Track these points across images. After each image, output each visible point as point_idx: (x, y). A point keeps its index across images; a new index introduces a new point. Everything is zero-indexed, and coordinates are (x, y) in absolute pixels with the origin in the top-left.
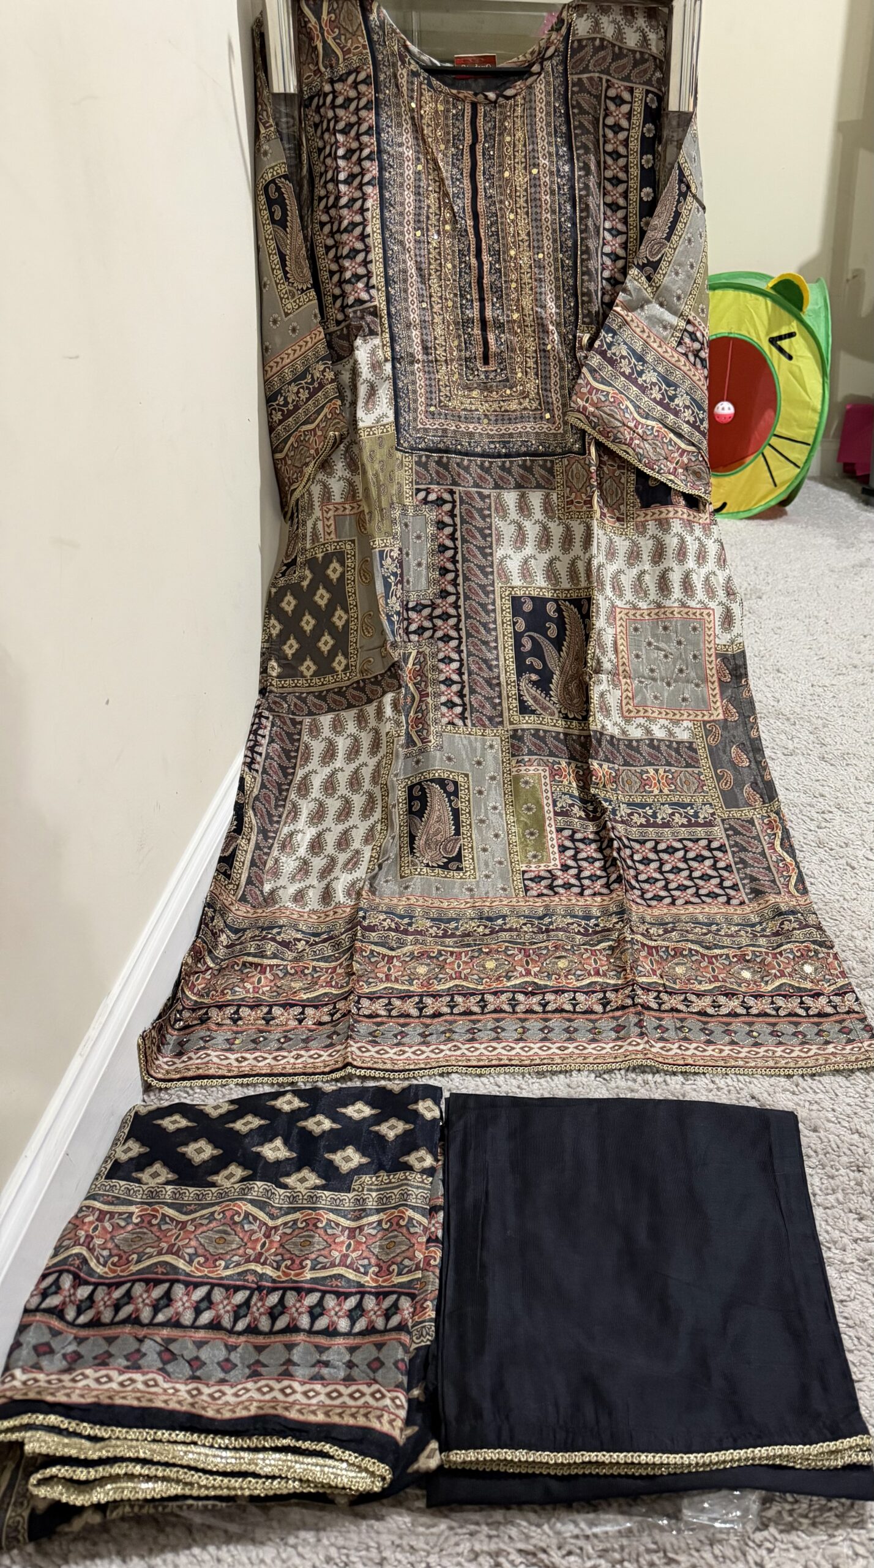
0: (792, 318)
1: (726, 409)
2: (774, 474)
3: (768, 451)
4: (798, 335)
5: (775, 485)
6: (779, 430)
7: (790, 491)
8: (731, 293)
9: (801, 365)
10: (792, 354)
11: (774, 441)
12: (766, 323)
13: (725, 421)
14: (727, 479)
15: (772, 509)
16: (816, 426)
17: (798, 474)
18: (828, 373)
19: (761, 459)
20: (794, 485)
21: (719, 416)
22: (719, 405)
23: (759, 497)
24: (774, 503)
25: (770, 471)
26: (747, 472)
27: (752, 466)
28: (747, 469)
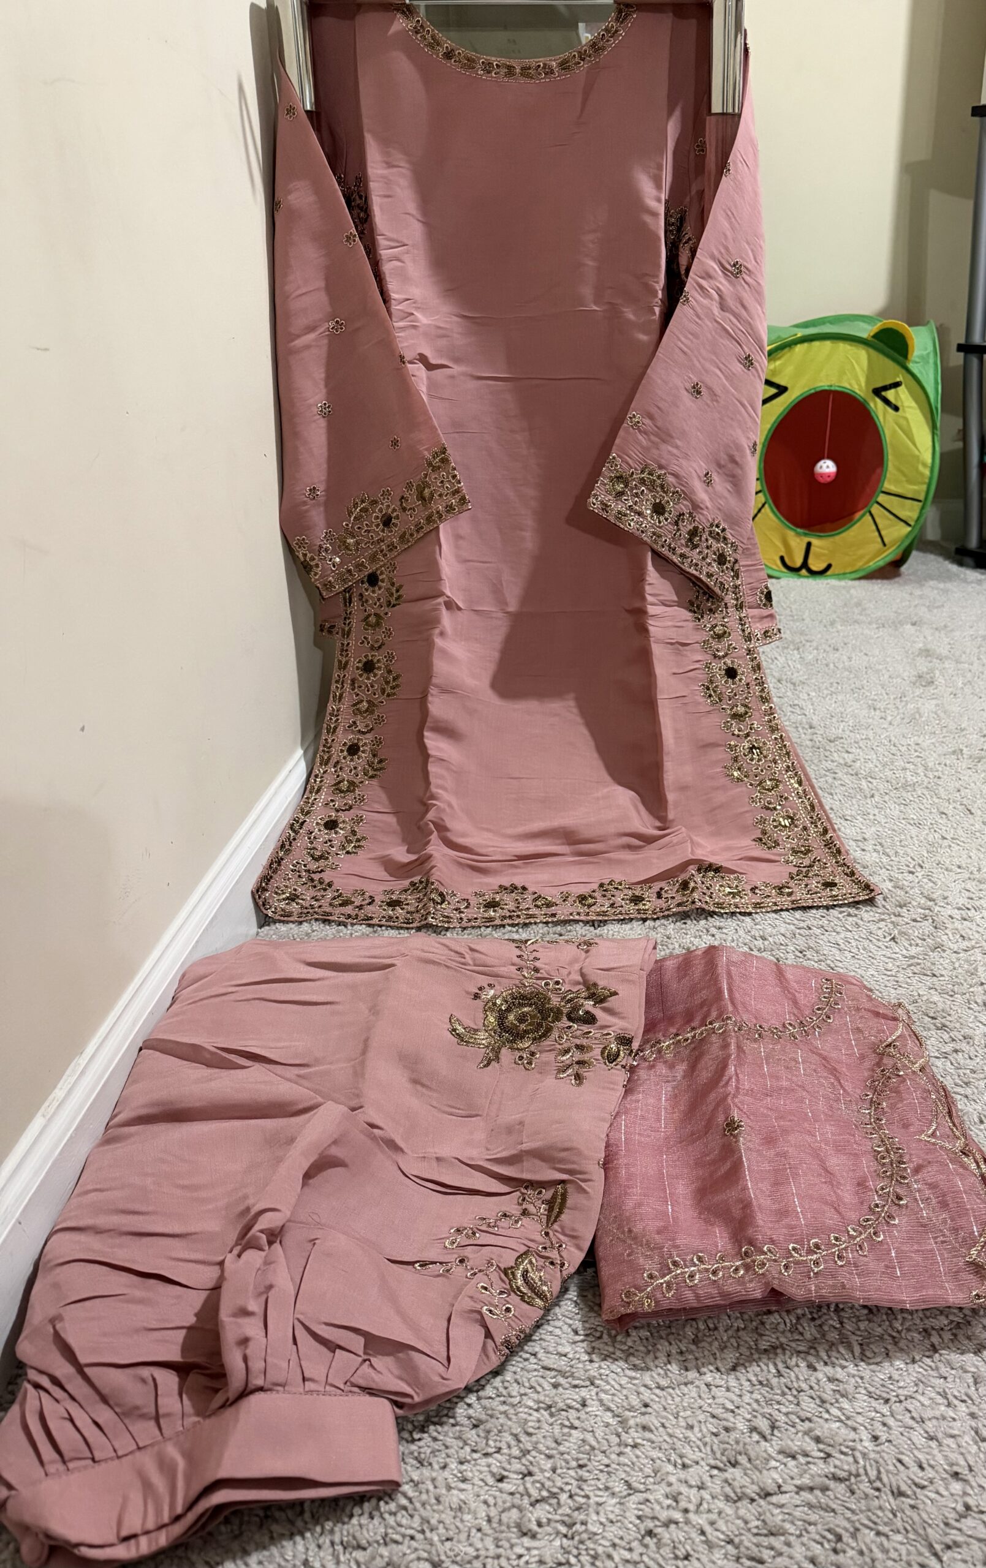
0: (897, 368)
1: (827, 467)
2: (883, 533)
3: (875, 509)
4: (903, 386)
5: (884, 545)
6: (888, 486)
7: (902, 551)
8: (829, 342)
9: (908, 416)
10: (899, 404)
11: (882, 498)
12: (867, 373)
14: (831, 539)
15: (882, 569)
16: (927, 481)
17: (910, 532)
18: (938, 424)
19: (868, 518)
20: (907, 543)
21: (822, 475)
22: (821, 463)
23: (867, 558)
24: (882, 563)
25: (878, 530)
26: (853, 532)
27: (857, 526)
28: (853, 528)
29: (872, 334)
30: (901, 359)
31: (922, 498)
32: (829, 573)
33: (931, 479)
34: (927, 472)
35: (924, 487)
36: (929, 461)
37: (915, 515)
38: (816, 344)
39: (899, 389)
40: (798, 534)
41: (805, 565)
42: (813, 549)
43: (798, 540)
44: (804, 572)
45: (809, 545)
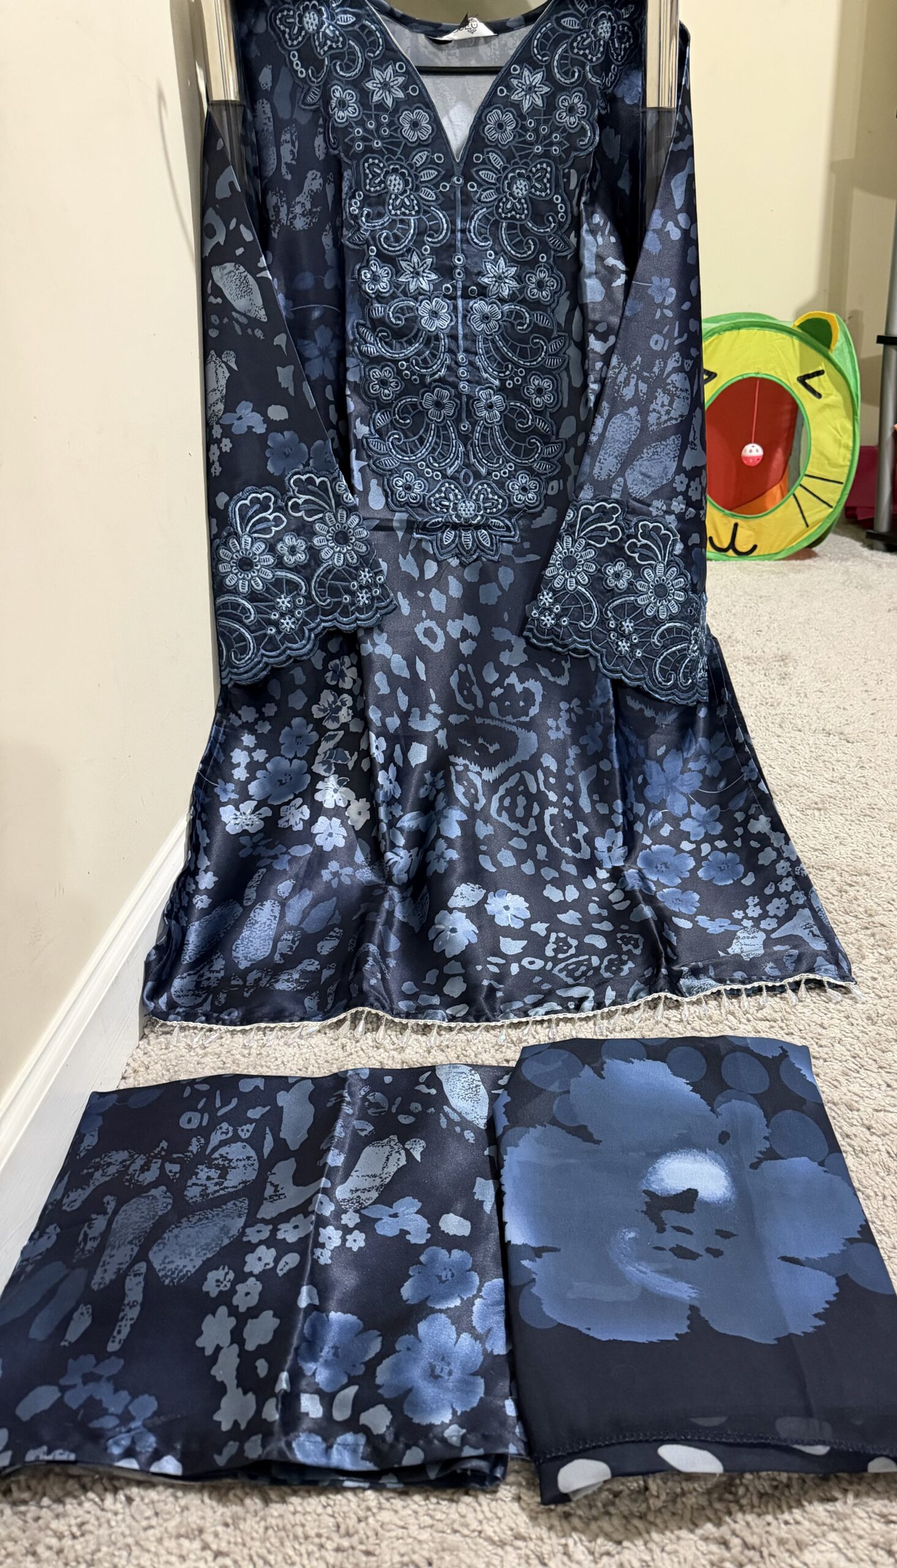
0: (819, 355)
1: (753, 451)
2: (806, 514)
3: (799, 492)
4: (825, 374)
5: (807, 525)
6: (810, 469)
7: (821, 533)
8: (755, 331)
9: (830, 403)
10: (821, 392)
11: (805, 481)
12: (794, 361)
13: (751, 464)
14: (757, 521)
15: (804, 548)
16: (848, 463)
17: (831, 513)
18: (859, 413)
19: (792, 499)
20: (828, 525)
21: (747, 458)
22: (748, 447)
23: (790, 537)
24: (806, 544)
25: (802, 512)
26: (779, 513)
27: (782, 507)
28: (778, 510)
29: (797, 323)
30: (824, 348)
31: (843, 480)
32: (754, 554)
33: (852, 461)
34: (849, 456)
35: (846, 470)
36: (851, 444)
37: (838, 497)
38: (743, 331)
39: (821, 377)
40: (726, 515)
41: (732, 545)
42: (739, 529)
43: (725, 520)
44: (731, 552)
45: (736, 525)
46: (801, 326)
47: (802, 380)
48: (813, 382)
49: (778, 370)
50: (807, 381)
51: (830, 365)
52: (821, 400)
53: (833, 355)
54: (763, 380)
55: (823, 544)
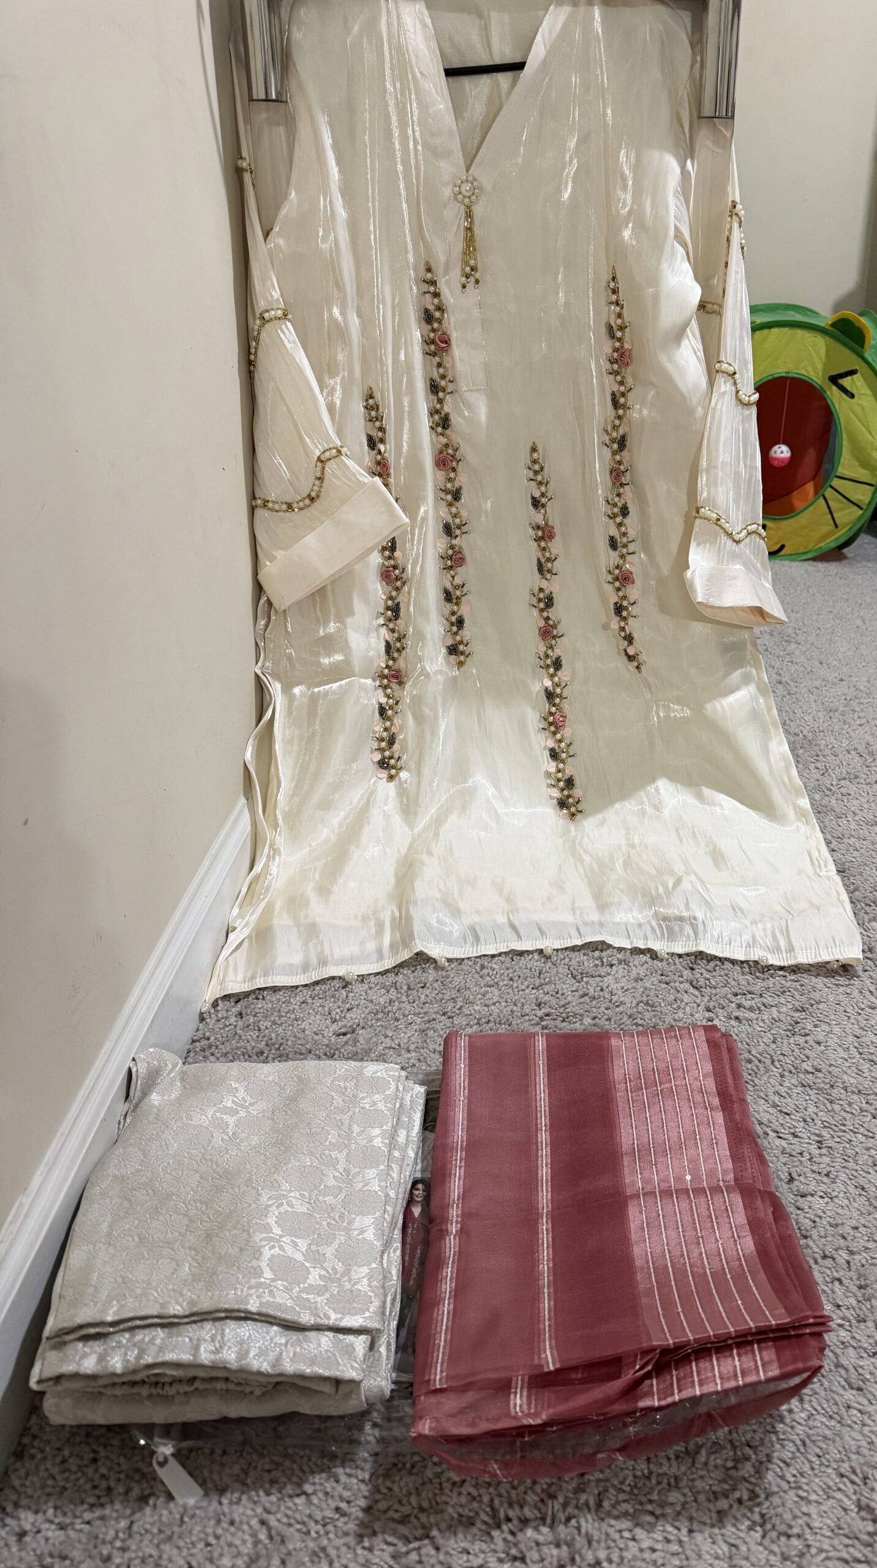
0: (854, 357)
1: (782, 452)
2: (835, 515)
3: (829, 493)
4: (859, 374)
5: (837, 526)
6: (842, 470)
7: (851, 534)
8: (786, 329)
9: (864, 403)
10: (854, 392)
11: (836, 482)
12: (824, 360)
13: (782, 465)
14: (786, 522)
15: (833, 549)
17: (861, 516)
19: (822, 501)
20: (858, 527)
21: (776, 460)
22: (776, 448)
23: (819, 538)
24: (834, 545)
25: (831, 513)
26: (807, 514)
27: (811, 508)
28: (807, 511)
29: (830, 323)
30: (857, 347)
31: (874, 483)
32: (781, 554)
37: (867, 501)
38: (775, 331)
39: (855, 376)
46: (833, 325)
47: (834, 379)
48: (846, 382)
49: (810, 369)
50: (841, 381)
51: (864, 365)
52: (853, 400)
53: (867, 355)
54: (793, 379)
55: (852, 546)
